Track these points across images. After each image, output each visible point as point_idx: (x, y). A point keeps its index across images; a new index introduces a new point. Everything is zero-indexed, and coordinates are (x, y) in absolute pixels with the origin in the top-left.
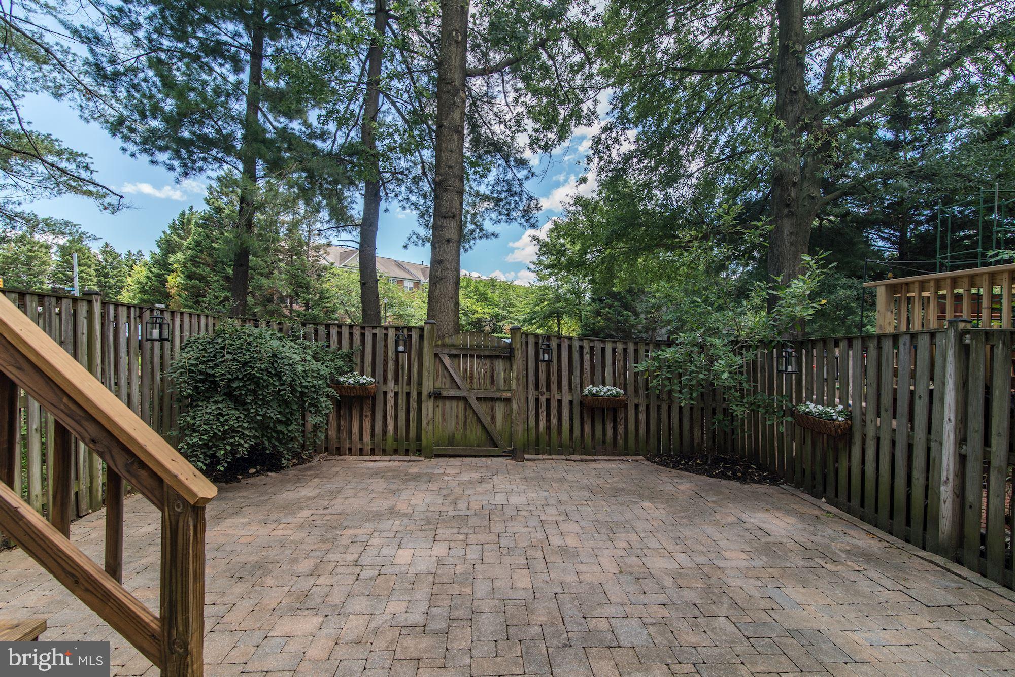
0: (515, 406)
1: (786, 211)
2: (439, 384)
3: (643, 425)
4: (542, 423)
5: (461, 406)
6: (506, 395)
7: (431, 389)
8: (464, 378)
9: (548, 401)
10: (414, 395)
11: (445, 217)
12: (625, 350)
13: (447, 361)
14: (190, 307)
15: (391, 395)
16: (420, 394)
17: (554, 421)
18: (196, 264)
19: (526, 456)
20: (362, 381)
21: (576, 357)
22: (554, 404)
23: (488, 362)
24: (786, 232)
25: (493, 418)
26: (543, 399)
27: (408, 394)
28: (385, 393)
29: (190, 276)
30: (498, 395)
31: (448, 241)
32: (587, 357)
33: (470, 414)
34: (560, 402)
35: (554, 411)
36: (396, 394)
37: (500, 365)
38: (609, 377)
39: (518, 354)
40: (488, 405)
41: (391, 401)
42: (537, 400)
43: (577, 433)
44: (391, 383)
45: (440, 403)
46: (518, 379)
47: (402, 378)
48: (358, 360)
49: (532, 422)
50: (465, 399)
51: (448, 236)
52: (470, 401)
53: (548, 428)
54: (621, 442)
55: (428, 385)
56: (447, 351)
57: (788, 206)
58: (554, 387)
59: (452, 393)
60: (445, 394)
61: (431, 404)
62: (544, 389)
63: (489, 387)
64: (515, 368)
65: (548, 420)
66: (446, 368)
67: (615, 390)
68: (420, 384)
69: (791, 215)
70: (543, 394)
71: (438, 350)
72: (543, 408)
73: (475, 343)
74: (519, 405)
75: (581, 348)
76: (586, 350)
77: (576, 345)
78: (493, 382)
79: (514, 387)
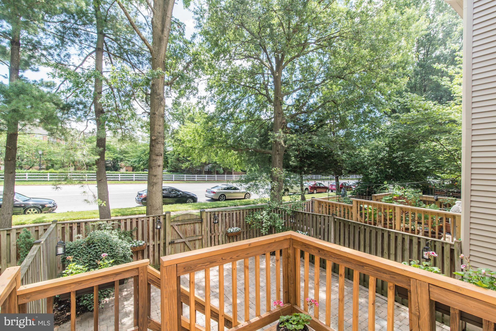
1: (277, 153)
2: (173, 238)
5: (182, 245)
6: (200, 237)
7: (170, 241)
8: (183, 234)
9: (215, 236)
10: (162, 245)
11: (157, 155)
12: (240, 213)
13: (176, 228)
15: (151, 247)
16: (165, 244)
20: (140, 244)
21: (224, 218)
22: (217, 237)
23: (192, 225)
24: (277, 160)
25: (195, 247)
26: (213, 236)
27: (159, 244)
28: (148, 246)
30: (197, 238)
31: (159, 166)
32: (227, 218)
33: (186, 248)
34: (219, 236)
35: (217, 240)
36: (154, 245)
37: (197, 226)
38: (235, 224)
39: (204, 221)
40: (193, 242)
41: (151, 249)
42: (211, 236)
44: (151, 242)
45: (173, 246)
46: (204, 231)
47: (156, 238)
48: (134, 234)
50: (184, 242)
51: (159, 164)
52: (186, 243)
55: (169, 239)
56: (176, 224)
57: (278, 151)
58: (216, 231)
59: (179, 241)
60: (176, 242)
61: (170, 247)
62: (213, 232)
63: (193, 235)
64: (203, 226)
66: (175, 230)
67: (238, 229)
68: (165, 239)
69: (279, 154)
70: (213, 234)
71: (172, 224)
72: (213, 240)
73: (187, 218)
74: (205, 240)
75: (225, 214)
76: (227, 215)
77: (224, 213)
78: (194, 233)
79: (203, 234)
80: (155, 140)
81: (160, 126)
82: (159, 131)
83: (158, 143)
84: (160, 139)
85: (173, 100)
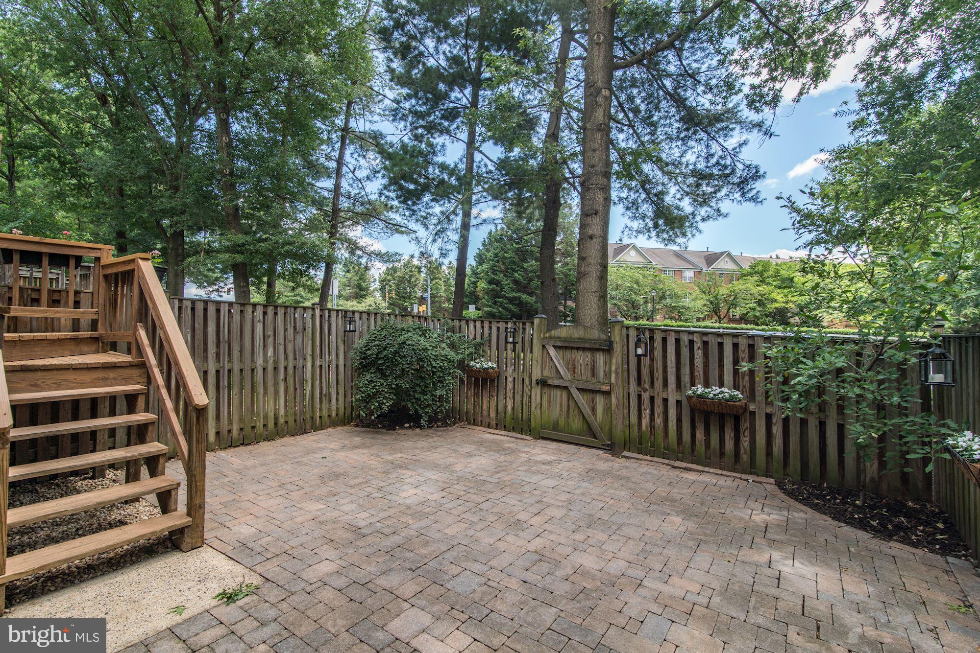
0: (614, 400)
2: (546, 373)
3: (778, 441)
4: (645, 422)
5: (564, 394)
6: (606, 388)
7: (539, 377)
8: (568, 369)
9: (652, 399)
10: (526, 382)
11: (588, 215)
12: (751, 346)
13: (552, 352)
14: (490, 306)
15: (510, 380)
16: (531, 381)
17: (659, 421)
18: (494, 272)
19: (626, 453)
21: (685, 352)
22: (659, 402)
23: (589, 354)
25: (594, 410)
26: (646, 396)
27: (523, 380)
28: (506, 378)
29: (491, 282)
30: (597, 387)
31: (591, 237)
32: (699, 354)
33: (572, 405)
34: (665, 401)
35: (658, 410)
36: (514, 379)
37: (600, 358)
38: (728, 378)
39: (618, 347)
40: (589, 396)
41: (510, 386)
42: (640, 396)
43: (686, 437)
44: (510, 370)
45: (546, 390)
46: (617, 374)
49: (634, 419)
50: (566, 388)
51: (590, 232)
52: (572, 390)
53: (652, 427)
54: (745, 457)
55: (537, 374)
56: (552, 343)
58: (659, 384)
59: (556, 382)
60: (550, 382)
61: (538, 390)
62: (647, 385)
63: (589, 378)
64: (614, 361)
65: (652, 419)
66: (551, 359)
68: (531, 371)
70: (645, 390)
71: (545, 342)
72: (646, 406)
73: (577, 336)
74: (617, 398)
75: (691, 342)
76: (698, 344)
77: (685, 338)
78: (593, 374)
79: (613, 380)
80: (584, 182)
82: (593, 162)
83: (589, 189)
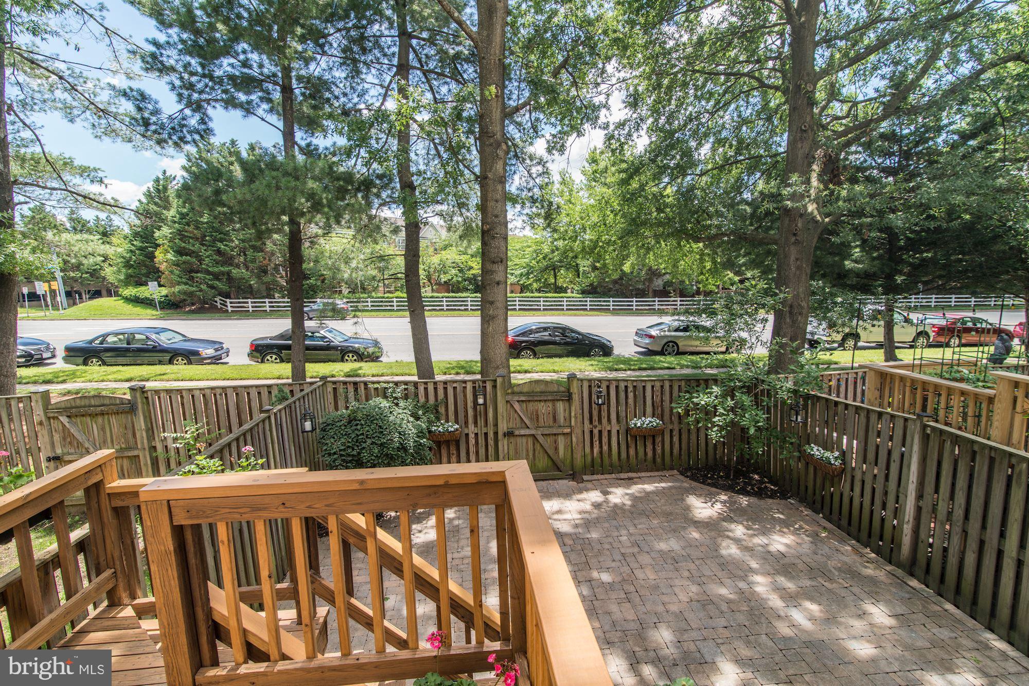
0: (574, 439)
1: (793, 239)
2: (511, 425)
3: (677, 446)
4: (596, 450)
5: (530, 440)
6: (568, 430)
7: (505, 430)
8: (531, 419)
9: (600, 432)
10: (491, 435)
11: (494, 262)
12: (662, 387)
13: (517, 406)
15: (472, 436)
16: (496, 433)
17: (605, 448)
18: (183, 238)
19: (585, 477)
20: (451, 429)
21: (622, 395)
22: (605, 434)
23: (550, 404)
24: (792, 258)
25: (556, 449)
26: (596, 431)
27: (486, 434)
28: (467, 435)
29: (180, 252)
30: (560, 431)
31: (498, 283)
32: (631, 395)
33: (538, 447)
34: (609, 432)
35: (605, 440)
36: (476, 434)
37: (560, 406)
38: (649, 410)
39: (576, 397)
40: (552, 438)
41: (472, 441)
42: (591, 432)
43: (624, 455)
44: (471, 427)
45: (512, 440)
46: (576, 418)
47: (481, 422)
48: (442, 410)
49: (588, 450)
50: (533, 435)
51: (497, 279)
52: (538, 437)
53: (601, 452)
54: (659, 460)
55: (503, 427)
56: (516, 398)
57: (795, 235)
58: (605, 421)
59: (523, 432)
60: (517, 433)
61: (506, 442)
62: (596, 423)
63: (551, 424)
64: (573, 408)
65: (601, 447)
66: (516, 411)
67: (656, 422)
68: (496, 425)
69: (797, 242)
70: (596, 427)
71: (509, 398)
72: (596, 438)
73: (538, 390)
74: (577, 438)
75: (626, 387)
76: (630, 389)
77: (622, 385)
78: (555, 420)
79: (573, 423)
80: (488, 231)
81: (497, 201)
82: (496, 212)
83: (494, 238)
84: (498, 230)
85: (548, 142)
